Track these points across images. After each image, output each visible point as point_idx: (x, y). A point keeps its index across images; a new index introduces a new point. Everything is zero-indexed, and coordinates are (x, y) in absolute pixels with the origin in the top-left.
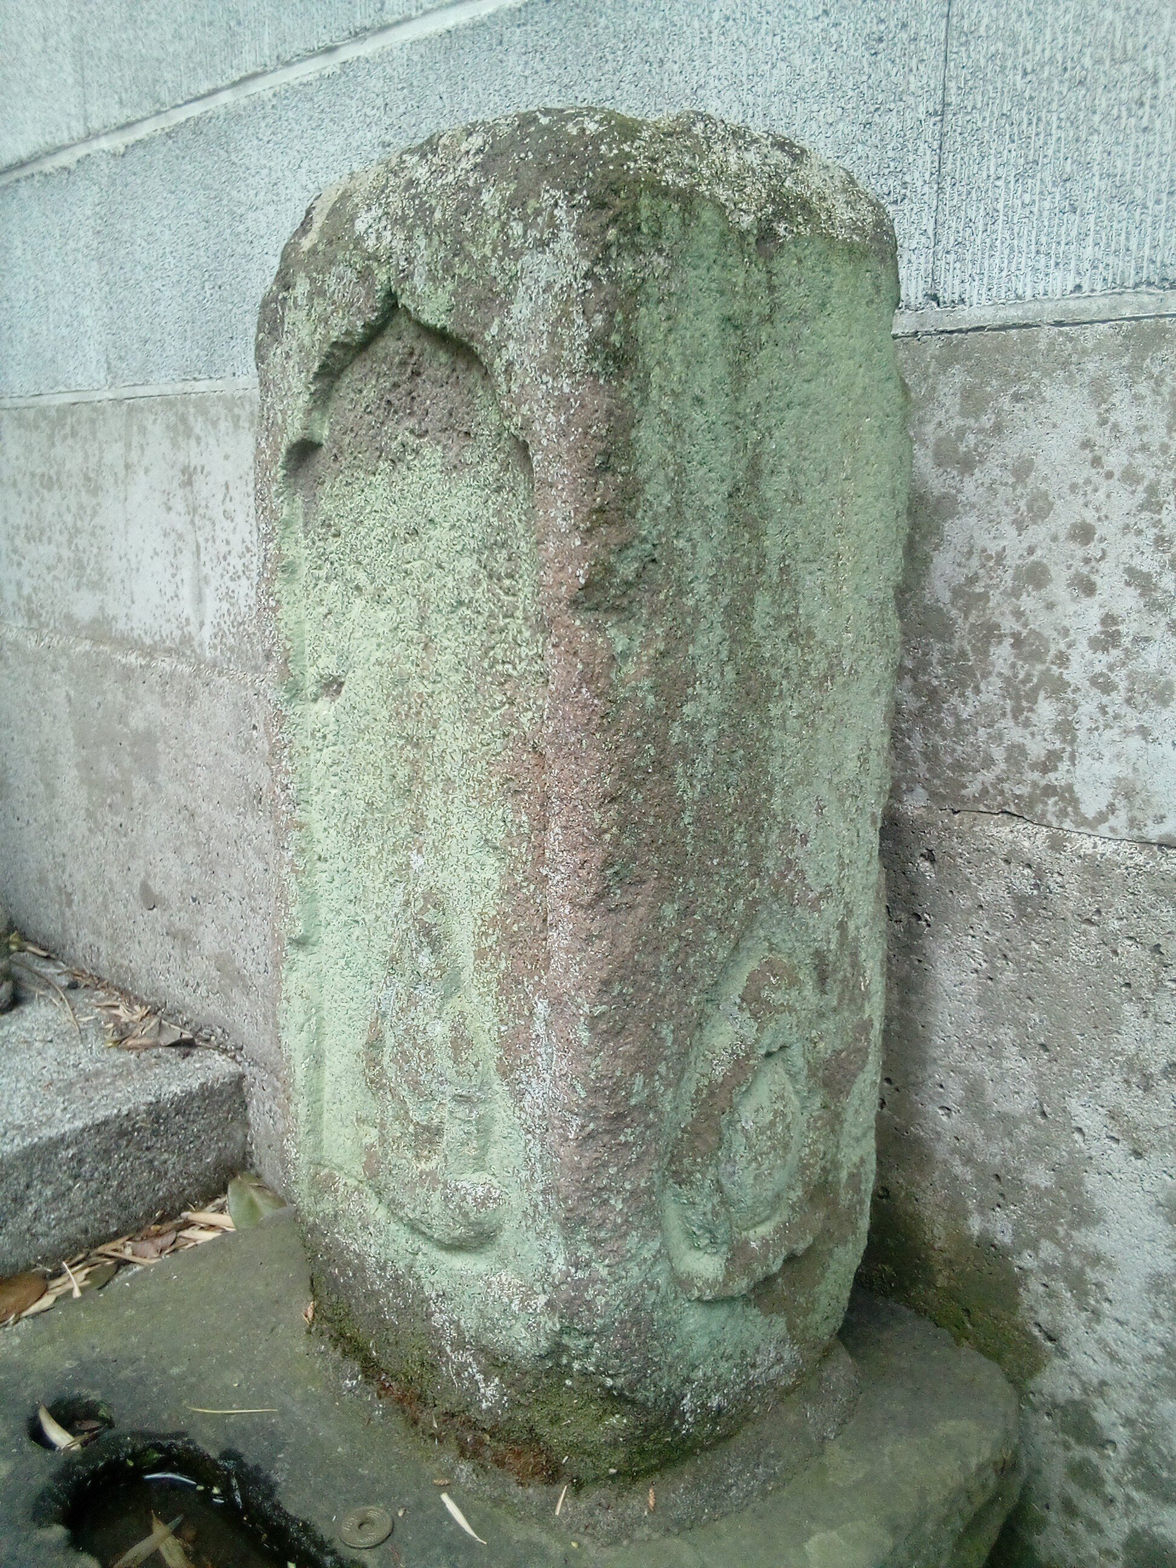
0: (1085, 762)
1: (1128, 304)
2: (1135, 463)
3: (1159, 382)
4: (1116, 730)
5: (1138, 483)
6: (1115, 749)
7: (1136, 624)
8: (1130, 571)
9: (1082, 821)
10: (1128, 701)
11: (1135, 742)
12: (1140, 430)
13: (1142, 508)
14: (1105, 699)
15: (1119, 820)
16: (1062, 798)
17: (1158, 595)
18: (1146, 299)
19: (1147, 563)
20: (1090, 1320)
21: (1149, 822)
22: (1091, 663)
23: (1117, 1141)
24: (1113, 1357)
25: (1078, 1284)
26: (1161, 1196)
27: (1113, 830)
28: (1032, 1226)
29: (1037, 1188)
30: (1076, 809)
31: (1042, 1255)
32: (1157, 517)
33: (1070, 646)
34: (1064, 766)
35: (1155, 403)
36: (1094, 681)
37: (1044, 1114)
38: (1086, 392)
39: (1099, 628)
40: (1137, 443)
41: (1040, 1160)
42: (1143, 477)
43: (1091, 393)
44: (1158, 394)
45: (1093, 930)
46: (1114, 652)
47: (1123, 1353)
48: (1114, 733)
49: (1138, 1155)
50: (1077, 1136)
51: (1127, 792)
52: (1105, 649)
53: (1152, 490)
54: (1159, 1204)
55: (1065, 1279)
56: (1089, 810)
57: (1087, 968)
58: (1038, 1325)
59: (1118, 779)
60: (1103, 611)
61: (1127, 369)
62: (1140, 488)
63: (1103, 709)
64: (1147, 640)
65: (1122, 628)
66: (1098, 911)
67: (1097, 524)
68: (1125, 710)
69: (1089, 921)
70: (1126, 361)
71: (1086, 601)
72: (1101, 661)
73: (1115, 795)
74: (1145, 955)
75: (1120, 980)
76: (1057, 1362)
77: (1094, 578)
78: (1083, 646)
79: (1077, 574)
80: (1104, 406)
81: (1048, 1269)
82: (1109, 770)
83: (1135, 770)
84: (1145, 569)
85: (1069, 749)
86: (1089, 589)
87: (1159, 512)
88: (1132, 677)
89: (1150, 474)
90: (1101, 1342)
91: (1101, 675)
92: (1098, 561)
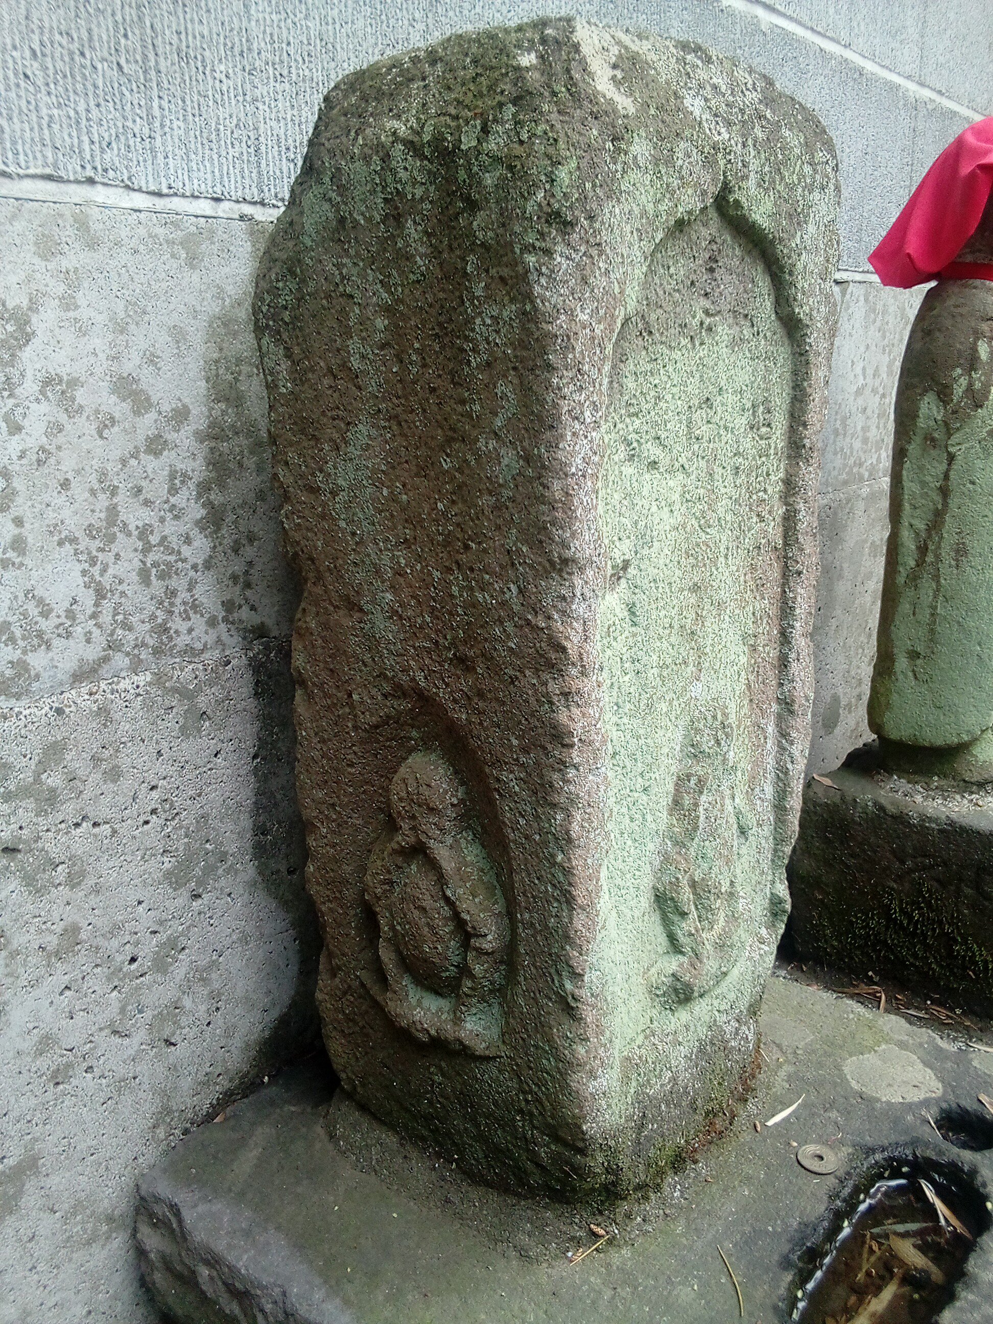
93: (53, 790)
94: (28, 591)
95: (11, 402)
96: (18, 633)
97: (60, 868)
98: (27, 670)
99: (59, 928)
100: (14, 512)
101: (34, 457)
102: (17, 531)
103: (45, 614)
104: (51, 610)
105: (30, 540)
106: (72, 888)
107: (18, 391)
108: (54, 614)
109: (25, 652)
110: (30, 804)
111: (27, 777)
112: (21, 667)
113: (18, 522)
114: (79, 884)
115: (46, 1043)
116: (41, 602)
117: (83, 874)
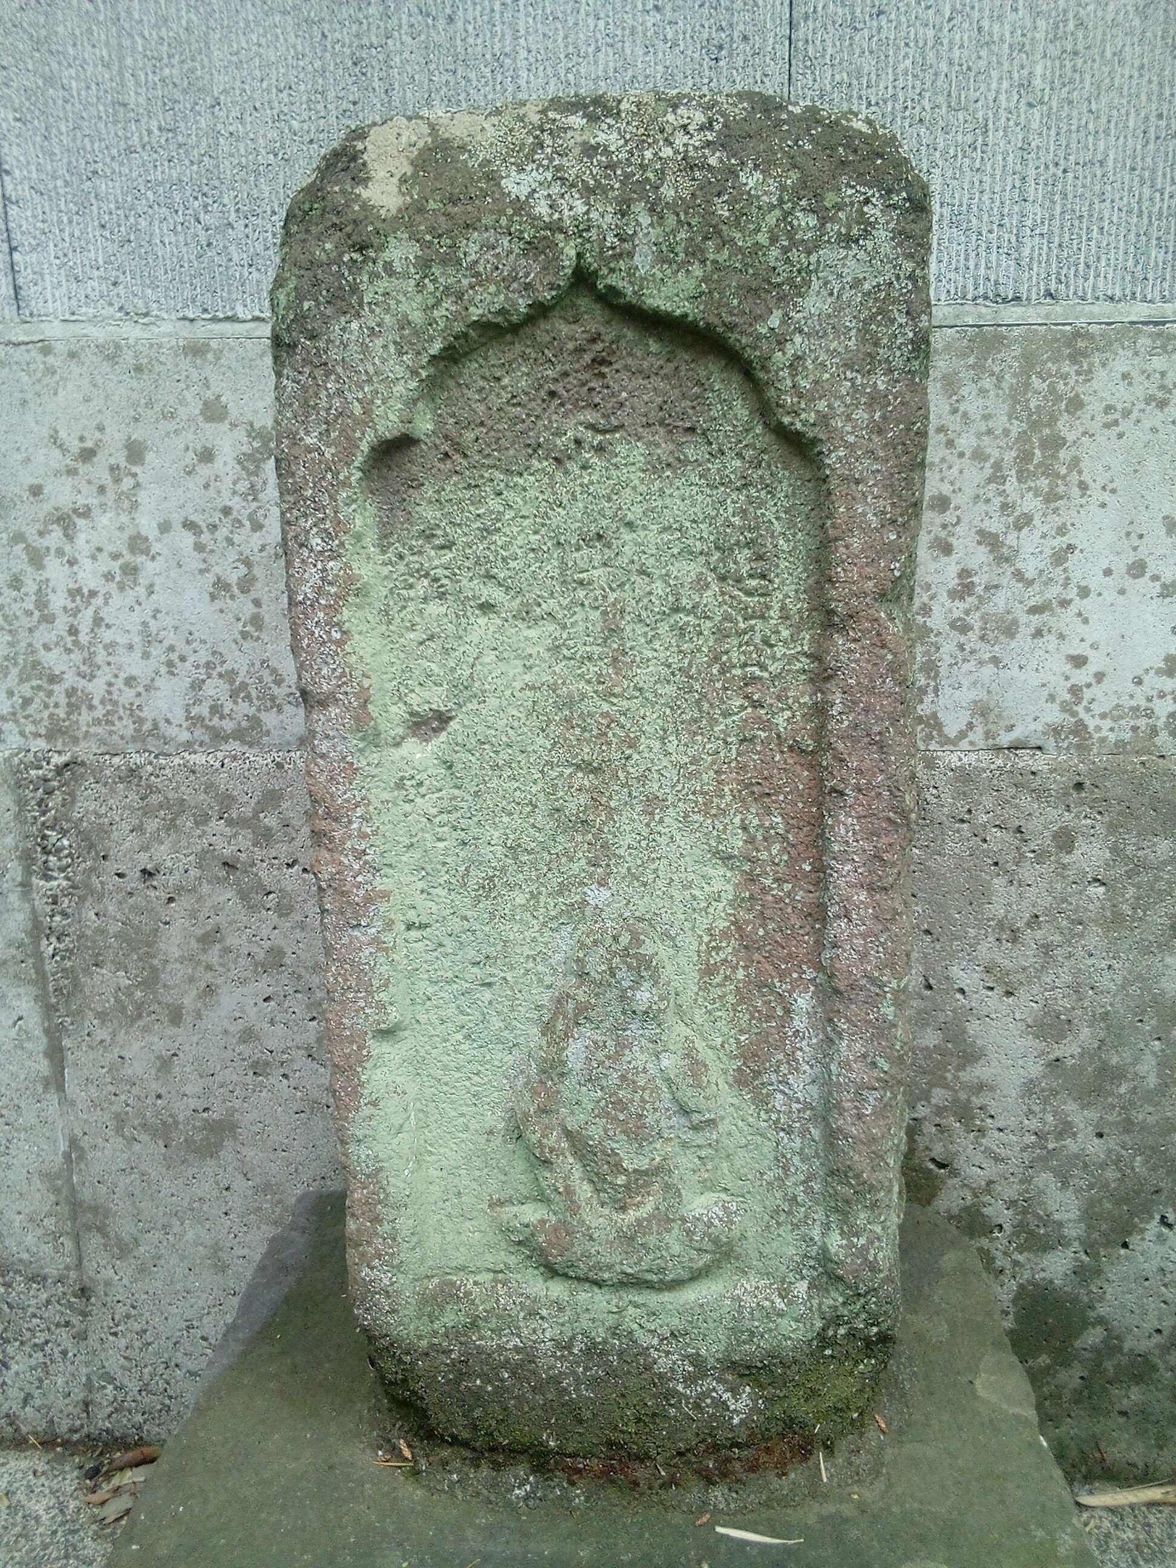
0: (946, 691)
1: (968, 313)
2: (982, 445)
3: (1000, 379)
4: (973, 663)
5: (986, 460)
6: (973, 678)
7: (986, 576)
8: (981, 532)
9: (946, 741)
10: (982, 638)
11: (989, 670)
12: (986, 417)
13: (990, 480)
14: (963, 639)
15: (977, 735)
16: (928, 725)
17: (1005, 550)
18: (983, 310)
19: (994, 525)
20: (976, 1138)
21: (1002, 732)
22: (951, 611)
23: (992, 989)
24: (998, 1159)
25: (965, 1113)
26: (1029, 1021)
27: (971, 743)
28: (923, 1081)
29: (927, 1048)
30: (941, 733)
31: (934, 1101)
32: (1002, 488)
33: (932, 598)
34: (928, 698)
35: (997, 395)
36: (953, 625)
37: (929, 987)
38: (938, 385)
39: (957, 581)
40: (984, 429)
41: (928, 1025)
42: (989, 456)
43: (943, 387)
44: (1000, 388)
45: (965, 826)
46: (969, 599)
47: (1003, 1152)
48: (971, 666)
49: (1009, 994)
50: (958, 996)
51: (982, 711)
52: (962, 598)
53: (997, 466)
54: (1029, 1026)
55: (955, 1114)
56: (951, 731)
57: (961, 858)
58: (933, 1160)
59: (975, 702)
60: (960, 567)
61: (972, 367)
62: (988, 465)
63: (961, 647)
64: (996, 587)
65: (975, 579)
66: (969, 811)
67: (953, 496)
68: (980, 645)
69: (962, 821)
70: (971, 360)
71: (945, 560)
72: (958, 608)
73: (972, 716)
74: (1008, 837)
75: (990, 861)
76: (950, 1182)
77: (951, 540)
78: (943, 597)
79: (937, 538)
80: (955, 398)
81: (940, 1111)
82: (968, 695)
83: (989, 692)
84: (993, 530)
85: (933, 684)
86: (947, 549)
87: (1004, 484)
88: (984, 619)
89: (996, 453)
90: (988, 1152)
91: (959, 619)
92: (954, 526)
93: (269, 829)
94: (264, 662)
95: (255, 504)
96: (254, 693)
97: (271, 896)
98: (261, 726)
99: (266, 944)
100: (253, 594)
101: (273, 552)
102: (255, 610)
103: (279, 682)
104: (283, 680)
105: (267, 619)
106: (280, 916)
107: (261, 496)
108: (284, 684)
109: (259, 710)
110: (248, 833)
111: (248, 811)
112: (255, 722)
113: (257, 603)
114: (287, 915)
115: (248, 1035)
116: (274, 671)
117: (291, 909)
